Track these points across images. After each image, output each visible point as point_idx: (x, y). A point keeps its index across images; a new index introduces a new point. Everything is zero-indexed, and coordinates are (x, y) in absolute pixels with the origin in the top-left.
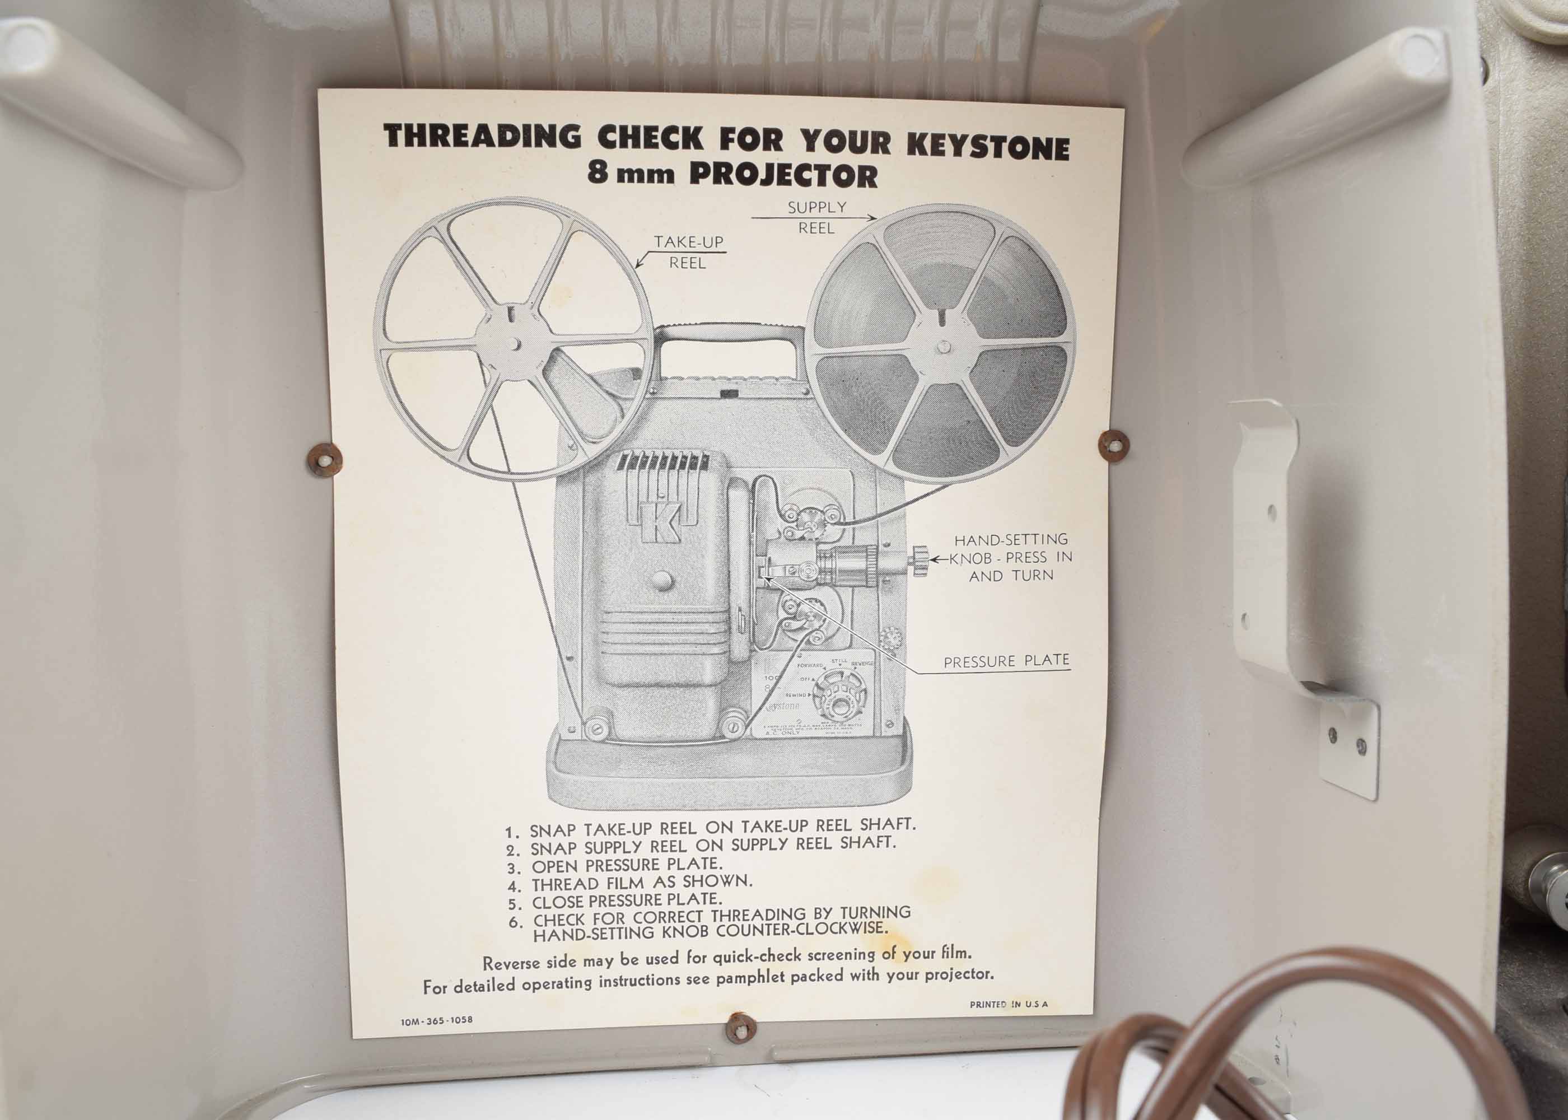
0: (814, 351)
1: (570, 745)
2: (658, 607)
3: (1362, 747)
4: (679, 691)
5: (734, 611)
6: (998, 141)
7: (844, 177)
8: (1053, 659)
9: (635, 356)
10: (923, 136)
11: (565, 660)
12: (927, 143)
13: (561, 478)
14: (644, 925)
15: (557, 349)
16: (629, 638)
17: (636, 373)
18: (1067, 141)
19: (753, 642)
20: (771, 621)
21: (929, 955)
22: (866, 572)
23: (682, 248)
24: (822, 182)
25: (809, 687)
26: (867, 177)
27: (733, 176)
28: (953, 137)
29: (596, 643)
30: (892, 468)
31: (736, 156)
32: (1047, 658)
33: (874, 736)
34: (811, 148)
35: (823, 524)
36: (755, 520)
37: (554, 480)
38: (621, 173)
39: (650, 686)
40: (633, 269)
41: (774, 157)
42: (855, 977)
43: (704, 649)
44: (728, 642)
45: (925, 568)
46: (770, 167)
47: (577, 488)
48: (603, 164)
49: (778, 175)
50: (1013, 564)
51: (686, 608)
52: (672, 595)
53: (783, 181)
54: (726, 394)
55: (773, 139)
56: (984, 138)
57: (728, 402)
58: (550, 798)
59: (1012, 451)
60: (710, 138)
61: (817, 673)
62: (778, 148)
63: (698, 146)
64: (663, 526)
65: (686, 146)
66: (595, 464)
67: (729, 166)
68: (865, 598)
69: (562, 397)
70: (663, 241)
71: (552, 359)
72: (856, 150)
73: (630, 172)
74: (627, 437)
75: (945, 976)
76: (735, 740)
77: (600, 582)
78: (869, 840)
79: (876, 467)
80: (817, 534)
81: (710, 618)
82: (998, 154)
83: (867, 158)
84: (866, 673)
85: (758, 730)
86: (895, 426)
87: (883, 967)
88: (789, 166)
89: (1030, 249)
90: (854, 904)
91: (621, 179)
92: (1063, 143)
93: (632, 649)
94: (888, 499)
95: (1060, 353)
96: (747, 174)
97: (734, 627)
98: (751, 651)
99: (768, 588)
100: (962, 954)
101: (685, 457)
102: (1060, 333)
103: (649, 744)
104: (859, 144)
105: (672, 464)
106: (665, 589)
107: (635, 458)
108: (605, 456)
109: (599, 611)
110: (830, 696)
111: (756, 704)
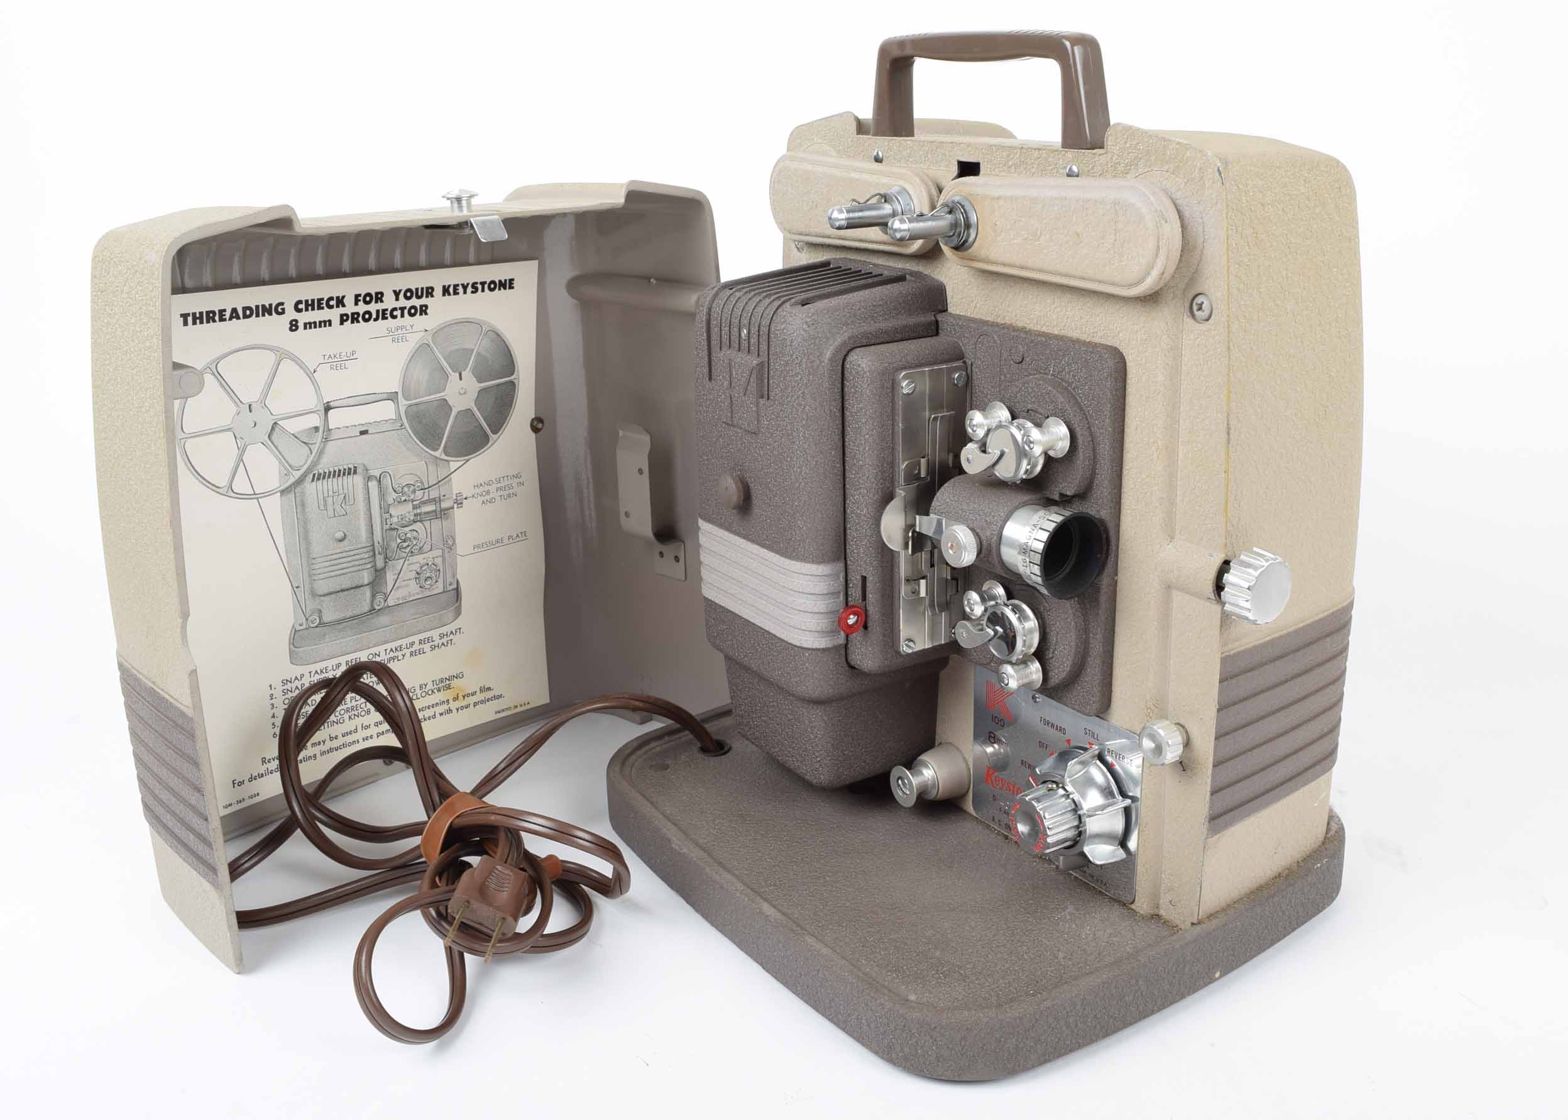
0: (403, 403)
1: (300, 633)
2: (339, 551)
3: (677, 559)
4: (352, 591)
5: (376, 544)
6: (483, 284)
7: (413, 312)
8: (520, 535)
9: (315, 420)
10: (449, 286)
11: (295, 588)
12: (451, 290)
13: (283, 492)
14: (340, 717)
15: (276, 423)
16: (326, 570)
17: (316, 429)
18: (513, 280)
19: (386, 558)
20: (394, 545)
21: (474, 694)
22: (435, 511)
23: (336, 360)
24: (402, 316)
25: (414, 574)
26: (424, 310)
27: (360, 319)
28: (463, 285)
29: (310, 576)
30: (444, 457)
31: (362, 308)
32: (518, 536)
33: (444, 592)
34: (397, 299)
35: (414, 492)
36: (382, 495)
37: (279, 494)
38: (305, 324)
39: (339, 592)
40: (311, 374)
41: (380, 306)
42: (441, 714)
43: (363, 567)
44: (374, 561)
45: (461, 503)
46: (378, 311)
47: (292, 495)
48: (296, 321)
49: (383, 315)
50: (500, 493)
51: (352, 548)
52: (346, 542)
53: (384, 318)
54: (363, 433)
55: (379, 297)
56: (477, 283)
57: (364, 436)
58: (292, 663)
59: (494, 437)
60: (349, 301)
61: (416, 567)
62: (382, 301)
63: (344, 306)
64: (338, 508)
65: (338, 306)
66: (300, 482)
67: (358, 314)
68: (436, 524)
69: (279, 448)
70: (326, 357)
71: (273, 429)
72: (418, 297)
73: (310, 323)
74: (315, 464)
75: (482, 702)
76: (380, 610)
77: (308, 543)
78: (443, 644)
79: (437, 458)
80: (412, 497)
81: (365, 550)
82: (483, 290)
83: (424, 301)
84: (439, 561)
86: (443, 435)
87: (453, 705)
88: (387, 310)
89: (498, 335)
90: (437, 678)
91: (305, 328)
92: (511, 280)
93: (333, 574)
94: (443, 473)
95: (512, 384)
96: (367, 317)
97: (377, 552)
98: (386, 562)
99: (391, 529)
100: (489, 689)
101: (345, 469)
102: (512, 374)
103: (339, 622)
104: (420, 294)
105: (338, 474)
106: (341, 541)
107: (320, 474)
108: (304, 476)
109: (310, 559)
110: (423, 577)
111: (389, 589)
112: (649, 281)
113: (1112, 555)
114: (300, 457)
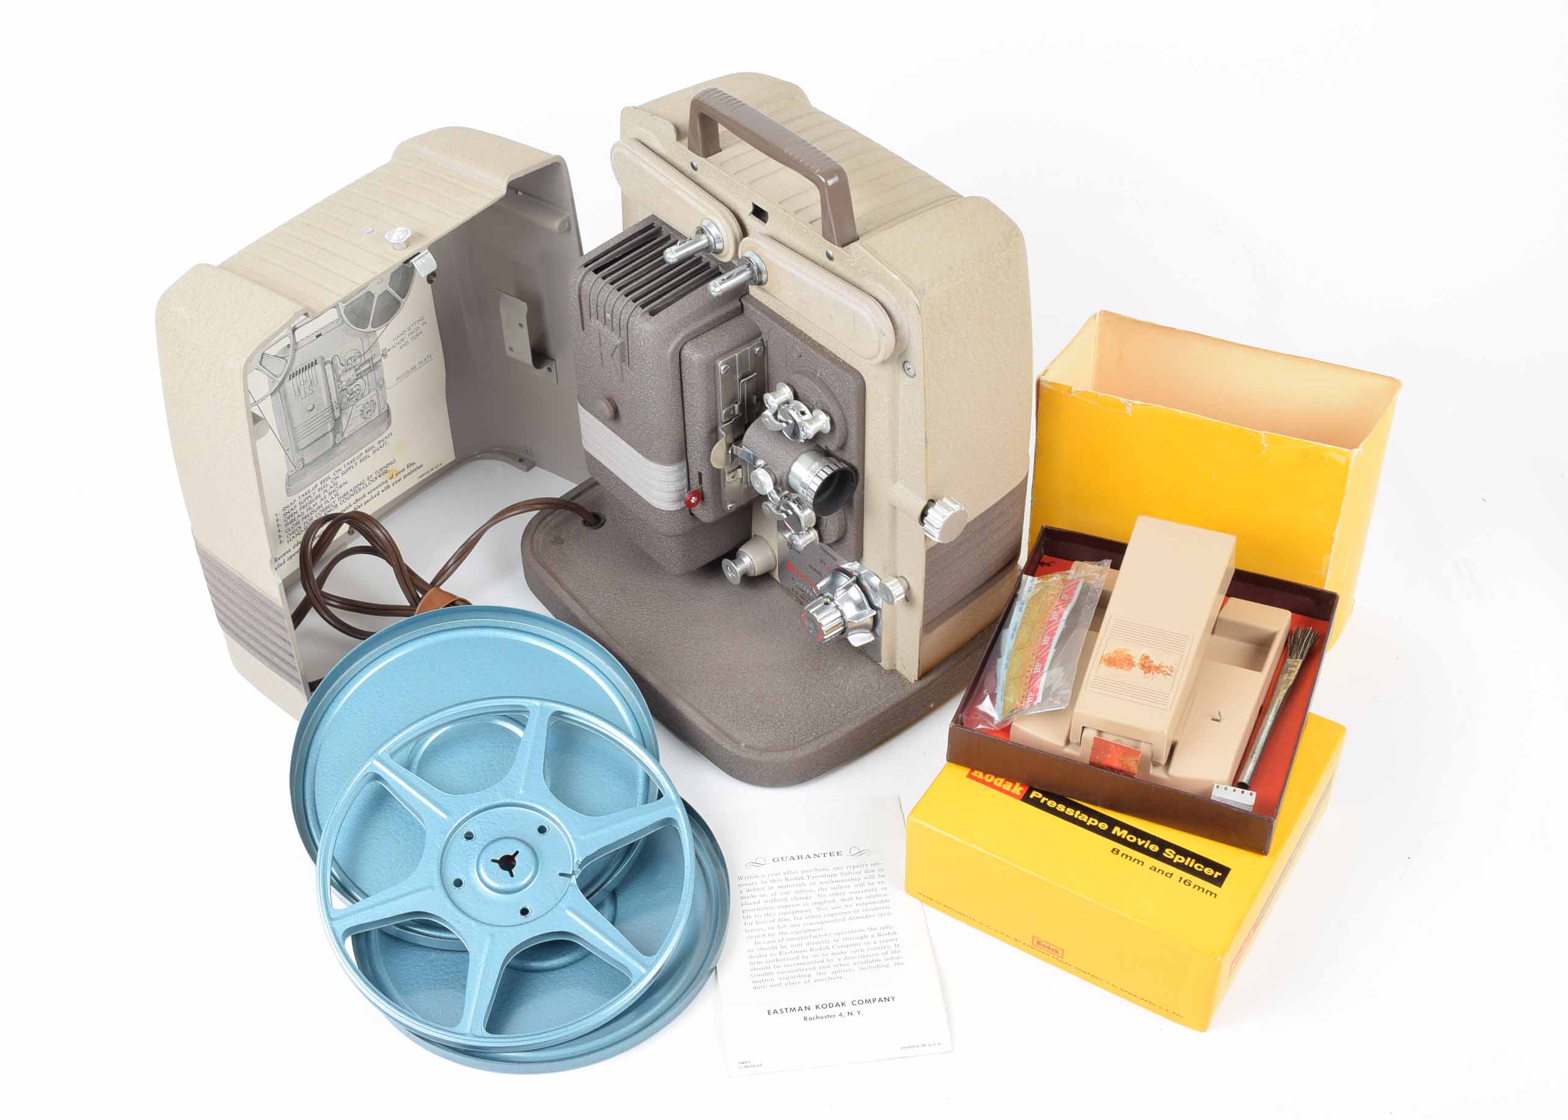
0: (342, 306)
1: (292, 476)
2: (311, 417)
3: (550, 371)
4: (321, 438)
5: (334, 404)
8: (427, 358)
9: (287, 341)
11: (287, 451)
13: (272, 394)
15: (263, 354)
16: (305, 432)
17: (289, 346)
19: (341, 409)
20: (345, 400)
21: (403, 470)
22: (370, 367)
25: (359, 413)
29: (295, 439)
30: (372, 330)
33: (379, 415)
35: (355, 360)
36: (334, 371)
37: (269, 396)
39: (313, 442)
42: (383, 491)
43: (327, 421)
44: (334, 414)
45: (386, 355)
47: (278, 394)
50: (410, 336)
51: (318, 412)
52: (314, 410)
54: (317, 336)
57: (319, 338)
58: (287, 496)
59: (403, 300)
61: (361, 408)
64: (307, 391)
66: (282, 383)
68: (371, 375)
69: (267, 368)
71: (262, 358)
74: (289, 369)
75: (409, 474)
76: (339, 443)
77: (292, 421)
78: (381, 447)
79: (367, 332)
80: (354, 364)
81: (327, 410)
84: (375, 398)
85: (346, 436)
86: (370, 316)
87: (390, 483)
90: (378, 469)
94: (372, 340)
97: (335, 409)
98: (341, 412)
99: (342, 390)
100: (413, 464)
101: (309, 364)
103: (315, 460)
105: (306, 368)
106: (311, 410)
107: (294, 374)
108: (284, 379)
109: (293, 429)
110: (365, 411)
111: (344, 427)
113: (860, 483)
114: (279, 368)
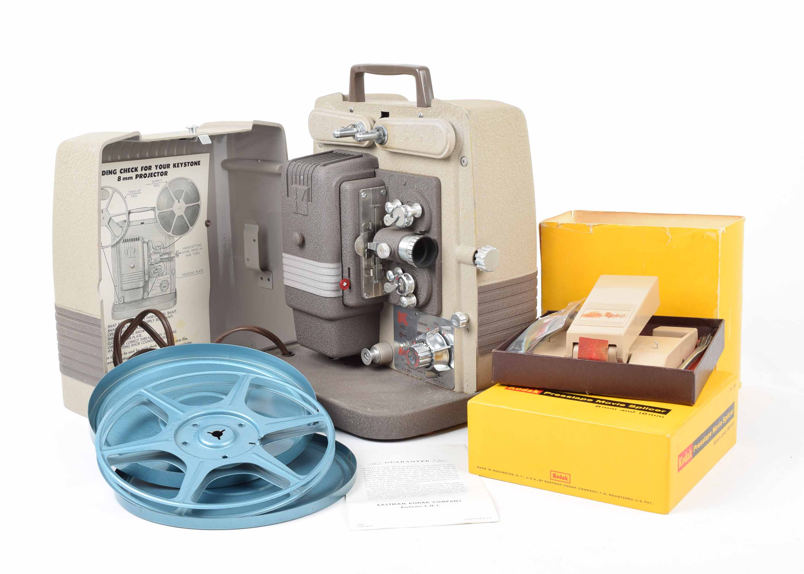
0: (157, 212)
1: (116, 305)
2: (132, 272)
3: (269, 280)
4: (136, 289)
5: (146, 271)
6: (188, 163)
7: (162, 174)
9: (124, 217)
10: (176, 164)
11: (115, 286)
12: (176, 165)
13: (112, 246)
14: (128, 344)
15: (111, 218)
16: (127, 280)
17: (125, 221)
18: (200, 161)
19: (149, 276)
20: (152, 271)
21: (180, 340)
22: (168, 258)
23: (133, 193)
24: (158, 176)
25: (159, 285)
26: (166, 173)
27: (143, 177)
28: (181, 163)
29: (121, 282)
30: (172, 235)
31: (144, 172)
32: (200, 271)
33: (170, 293)
34: (156, 169)
35: (160, 249)
36: (148, 250)
37: (111, 247)
38: (123, 178)
39: (131, 289)
40: (124, 199)
41: (150, 172)
43: (141, 280)
44: (145, 277)
45: (178, 255)
46: (149, 174)
47: (115, 248)
48: (120, 177)
49: (151, 175)
50: (193, 252)
51: (136, 271)
52: (134, 269)
53: (151, 176)
54: (142, 223)
55: (150, 168)
56: (186, 163)
57: (142, 225)
58: (112, 318)
59: (191, 227)
60: (139, 169)
61: (160, 281)
62: (151, 170)
63: (137, 171)
64: (132, 254)
65: (135, 171)
66: (118, 242)
67: (142, 174)
68: (168, 263)
69: (112, 228)
70: (130, 192)
71: (110, 220)
72: (164, 168)
73: (125, 178)
74: (124, 235)
76: (146, 298)
77: (121, 268)
78: (169, 317)
79: (169, 235)
80: (160, 251)
81: (141, 273)
82: (188, 166)
83: (166, 170)
84: (169, 279)
85: (150, 296)
86: (172, 226)
88: (152, 173)
89: (194, 184)
91: (123, 180)
92: (199, 161)
93: (129, 282)
94: (171, 242)
95: (198, 206)
96: (145, 176)
97: (146, 274)
98: (149, 278)
99: (151, 264)
100: (186, 339)
101: (135, 238)
102: (199, 201)
103: (130, 302)
104: (165, 167)
105: (132, 240)
106: (133, 268)
107: (126, 240)
108: (120, 240)
109: (121, 275)
110: (163, 286)
111: (150, 291)
112: (258, 161)
113: (439, 252)
114: (119, 232)
